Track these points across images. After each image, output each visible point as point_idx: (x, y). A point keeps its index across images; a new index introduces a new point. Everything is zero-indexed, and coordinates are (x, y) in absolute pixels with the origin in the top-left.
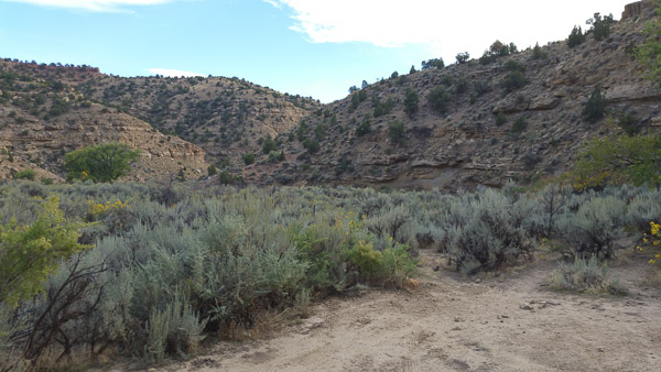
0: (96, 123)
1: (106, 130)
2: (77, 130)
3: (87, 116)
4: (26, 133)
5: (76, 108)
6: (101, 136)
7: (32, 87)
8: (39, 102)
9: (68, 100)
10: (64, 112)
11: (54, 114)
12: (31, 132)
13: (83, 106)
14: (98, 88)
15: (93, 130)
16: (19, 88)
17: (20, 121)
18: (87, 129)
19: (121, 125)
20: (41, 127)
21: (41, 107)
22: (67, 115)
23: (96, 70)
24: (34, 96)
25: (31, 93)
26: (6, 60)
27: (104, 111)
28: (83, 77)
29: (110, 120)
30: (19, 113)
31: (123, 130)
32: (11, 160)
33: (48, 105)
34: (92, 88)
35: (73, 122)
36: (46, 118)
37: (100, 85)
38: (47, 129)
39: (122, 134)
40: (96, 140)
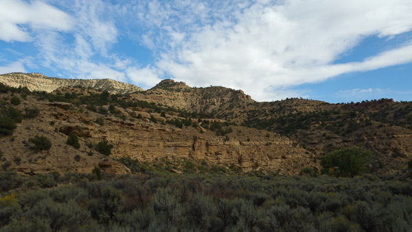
0: (375, 135)
1: (382, 138)
2: (363, 140)
3: (369, 131)
4: (331, 145)
5: (363, 126)
6: (379, 143)
7: (339, 118)
8: (341, 125)
9: (358, 122)
10: (355, 130)
11: (349, 132)
12: (334, 144)
13: (367, 125)
14: (390, 112)
15: (373, 139)
16: (332, 119)
17: (328, 138)
18: (369, 139)
19: (393, 134)
20: (340, 141)
21: (342, 128)
22: (357, 132)
23: (391, 100)
24: (338, 123)
25: (337, 121)
26: (337, 104)
27: (381, 126)
28: (382, 106)
29: (384, 132)
30: (328, 133)
31: (393, 137)
32: (315, 162)
33: (346, 127)
34: (387, 112)
35: (360, 135)
36: (343, 135)
37: (392, 109)
38: (344, 141)
39: (394, 140)
40: (375, 146)
